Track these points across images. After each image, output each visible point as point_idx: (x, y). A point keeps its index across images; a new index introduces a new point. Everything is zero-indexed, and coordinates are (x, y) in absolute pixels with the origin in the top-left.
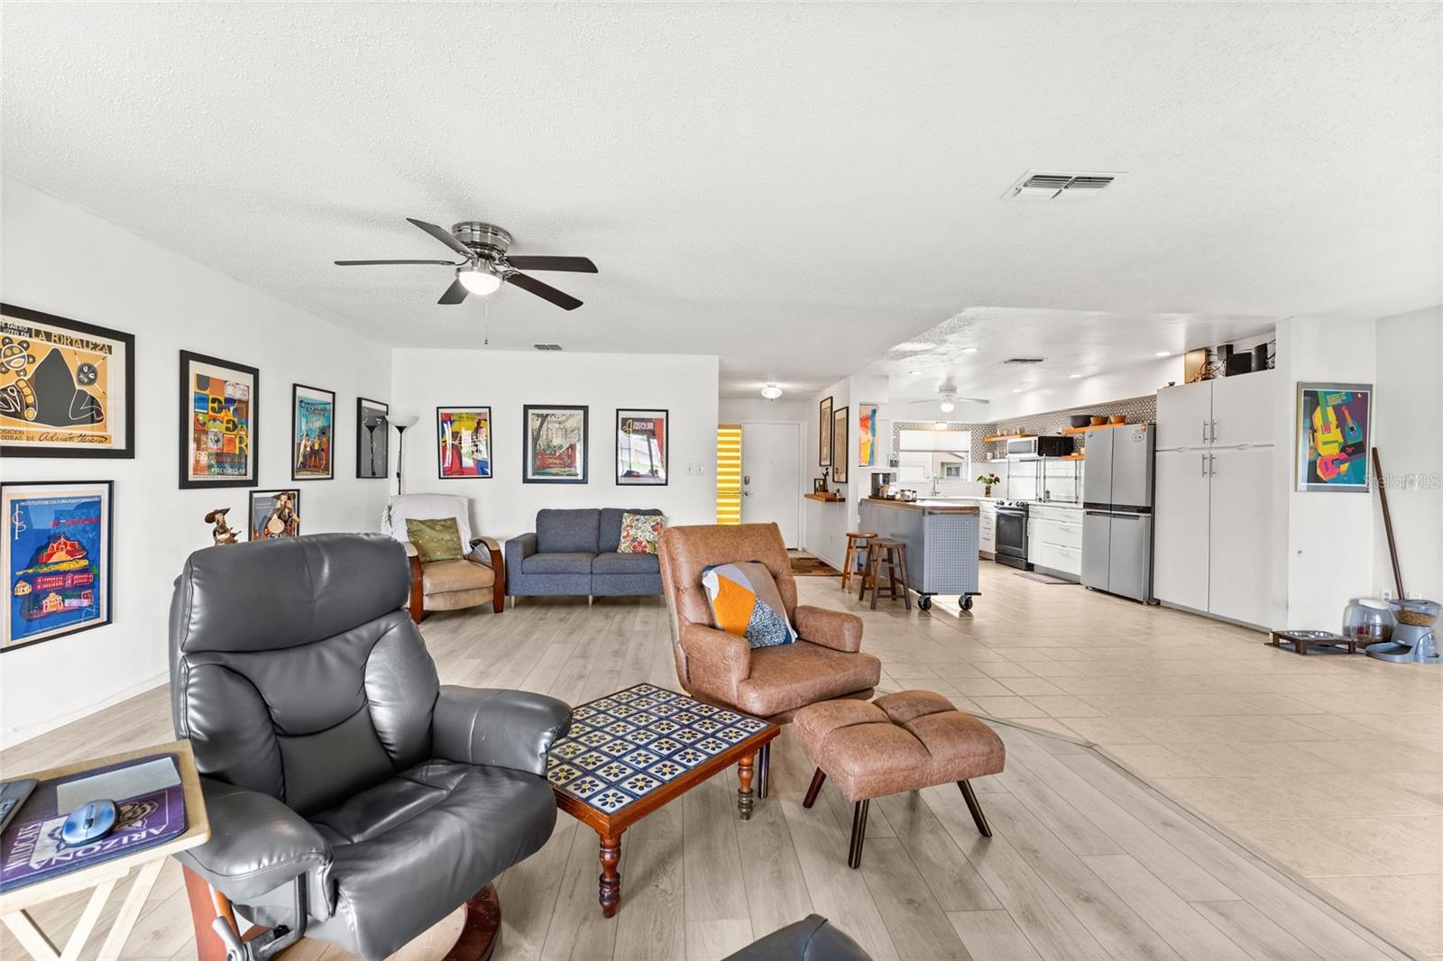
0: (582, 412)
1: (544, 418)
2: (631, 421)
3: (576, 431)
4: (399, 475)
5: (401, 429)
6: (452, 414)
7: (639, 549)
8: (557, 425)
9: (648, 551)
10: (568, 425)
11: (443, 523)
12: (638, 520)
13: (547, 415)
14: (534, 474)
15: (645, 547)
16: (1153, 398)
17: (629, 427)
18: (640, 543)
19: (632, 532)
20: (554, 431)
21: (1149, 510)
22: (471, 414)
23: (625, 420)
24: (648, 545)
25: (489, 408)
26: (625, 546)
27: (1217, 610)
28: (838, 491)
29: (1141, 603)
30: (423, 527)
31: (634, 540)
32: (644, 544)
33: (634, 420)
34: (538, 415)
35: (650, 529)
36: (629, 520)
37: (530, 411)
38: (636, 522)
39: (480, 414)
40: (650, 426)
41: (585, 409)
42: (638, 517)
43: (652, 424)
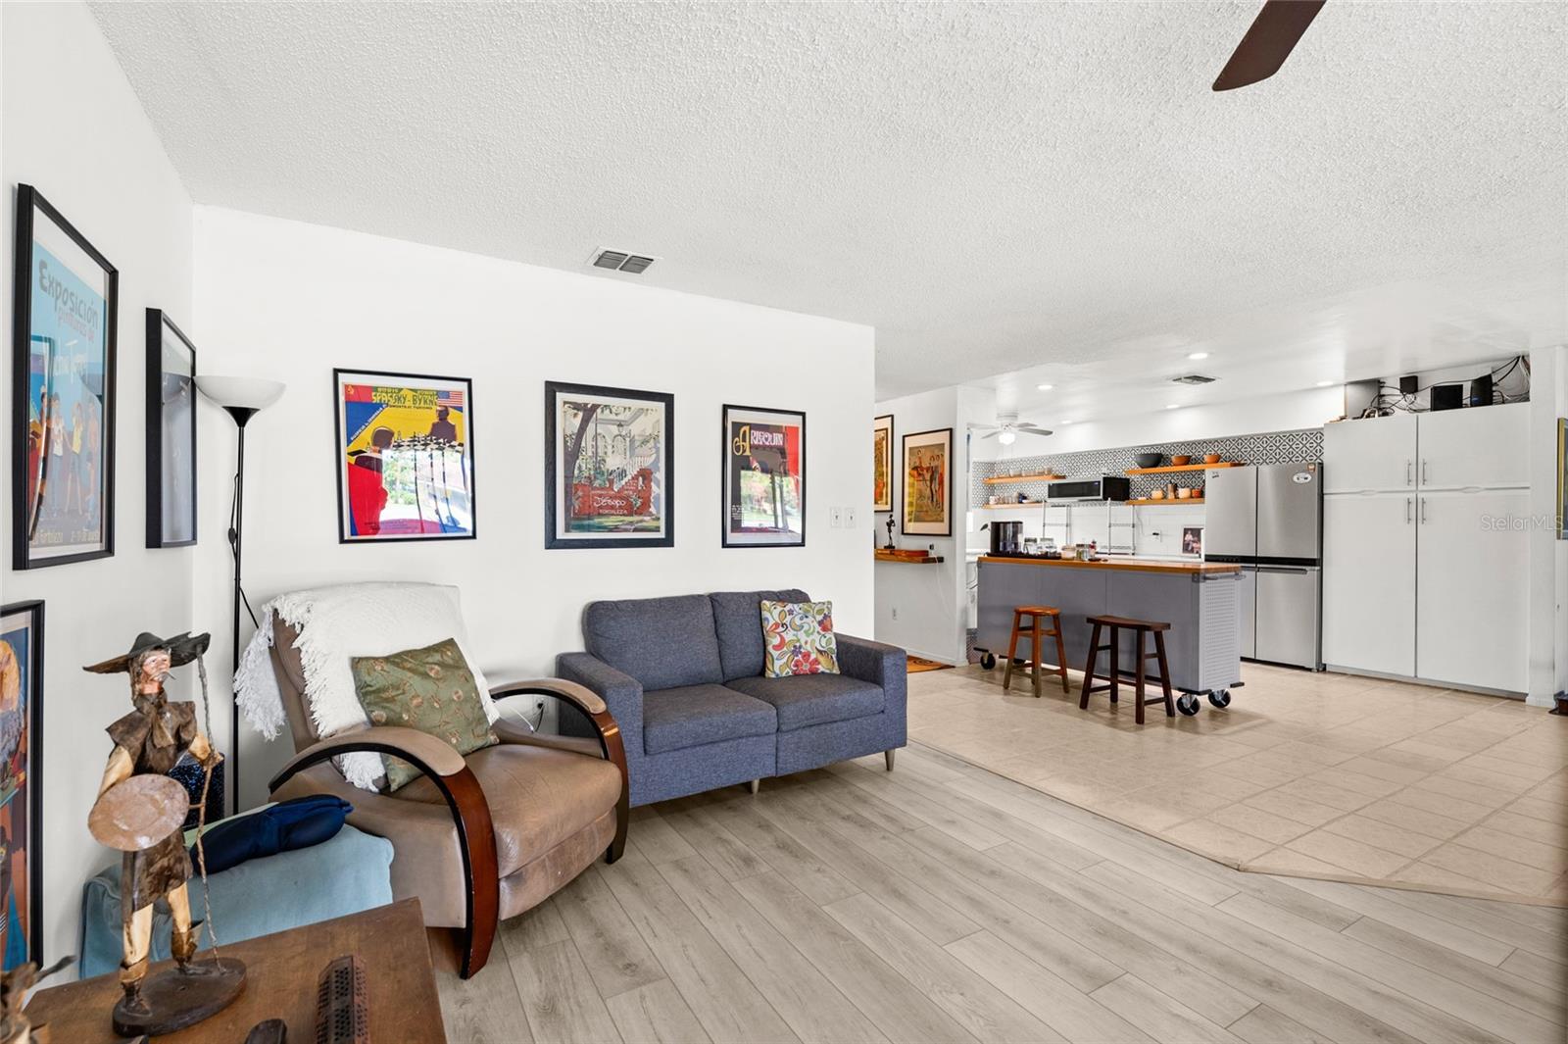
0: (662, 406)
1: (589, 412)
2: (747, 428)
3: (652, 443)
4: (234, 536)
5: (241, 415)
6: (375, 389)
7: (806, 668)
8: (615, 429)
9: (821, 668)
10: (636, 429)
11: (437, 657)
12: (791, 612)
13: (595, 407)
14: (567, 530)
15: (816, 661)
16: (1318, 434)
17: (744, 440)
18: (807, 655)
19: (789, 636)
20: (609, 441)
21: (1316, 562)
22: (423, 392)
23: (737, 426)
24: (821, 659)
25: (469, 381)
26: (780, 665)
27: (1426, 673)
28: (931, 547)
29: (1310, 670)
30: (396, 674)
31: (796, 650)
32: (813, 656)
33: (753, 427)
34: (577, 407)
35: (818, 628)
36: (776, 613)
37: (561, 397)
38: (789, 618)
39: (446, 394)
40: (778, 440)
41: (668, 399)
42: (790, 606)
43: (781, 436)
